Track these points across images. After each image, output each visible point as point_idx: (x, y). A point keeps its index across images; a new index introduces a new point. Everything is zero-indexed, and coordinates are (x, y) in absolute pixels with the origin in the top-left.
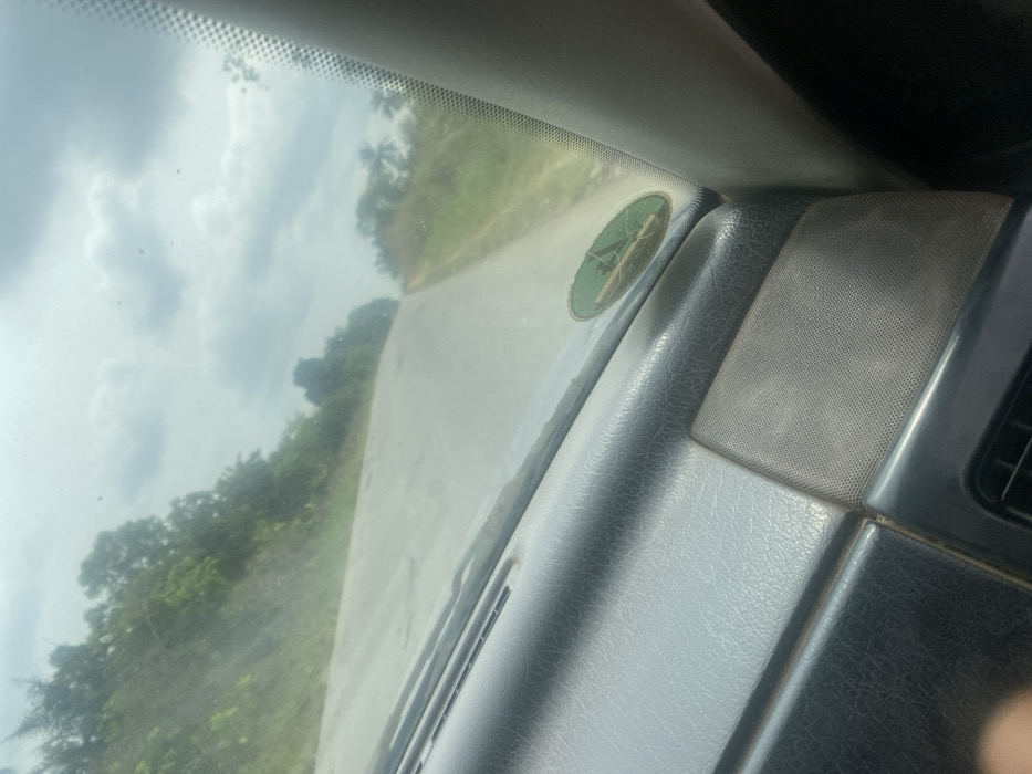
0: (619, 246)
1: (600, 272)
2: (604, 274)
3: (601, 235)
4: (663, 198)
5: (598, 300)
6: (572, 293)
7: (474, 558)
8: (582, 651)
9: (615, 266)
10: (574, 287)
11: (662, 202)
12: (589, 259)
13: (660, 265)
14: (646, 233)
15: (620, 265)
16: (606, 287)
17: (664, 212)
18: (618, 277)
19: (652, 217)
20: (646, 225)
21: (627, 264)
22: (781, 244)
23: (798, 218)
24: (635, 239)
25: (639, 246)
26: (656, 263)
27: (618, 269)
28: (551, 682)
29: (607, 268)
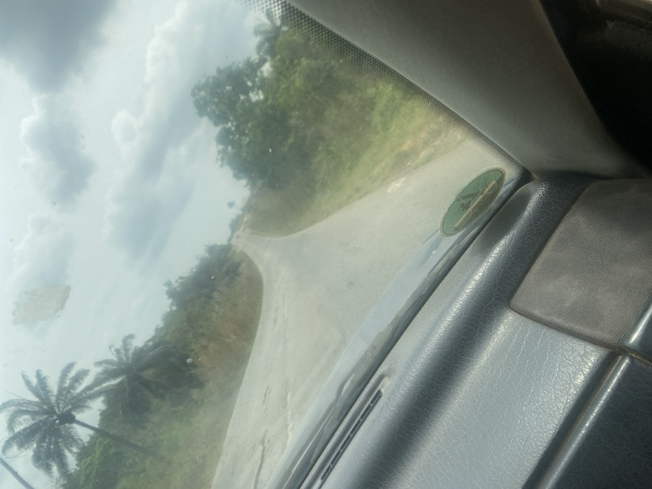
0: (474, 196)
1: (461, 209)
2: (463, 210)
3: (466, 187)
4: (502, 172)
5: (456, 226)
6: (444, 218)
7: (353, 375)
8: (430, 426)
9: (469, 207)
10: (446, 215)
11: (501, 175)
12: (458, 200)
13: (492, 212)
14: (489, 191)
15: (472, 207)
16: (462, 218)
17: (500, 181)
18: (469, 214)
19: (494, 182)
20: (490, 186)
21: (475, 207)
22: (573, 203)
23: (583, 190)
24: (482, 194)
25: (483, 198)
26: (490, 211)
27: (470, 209)
28: (410, 443)
29: (465, 207)
